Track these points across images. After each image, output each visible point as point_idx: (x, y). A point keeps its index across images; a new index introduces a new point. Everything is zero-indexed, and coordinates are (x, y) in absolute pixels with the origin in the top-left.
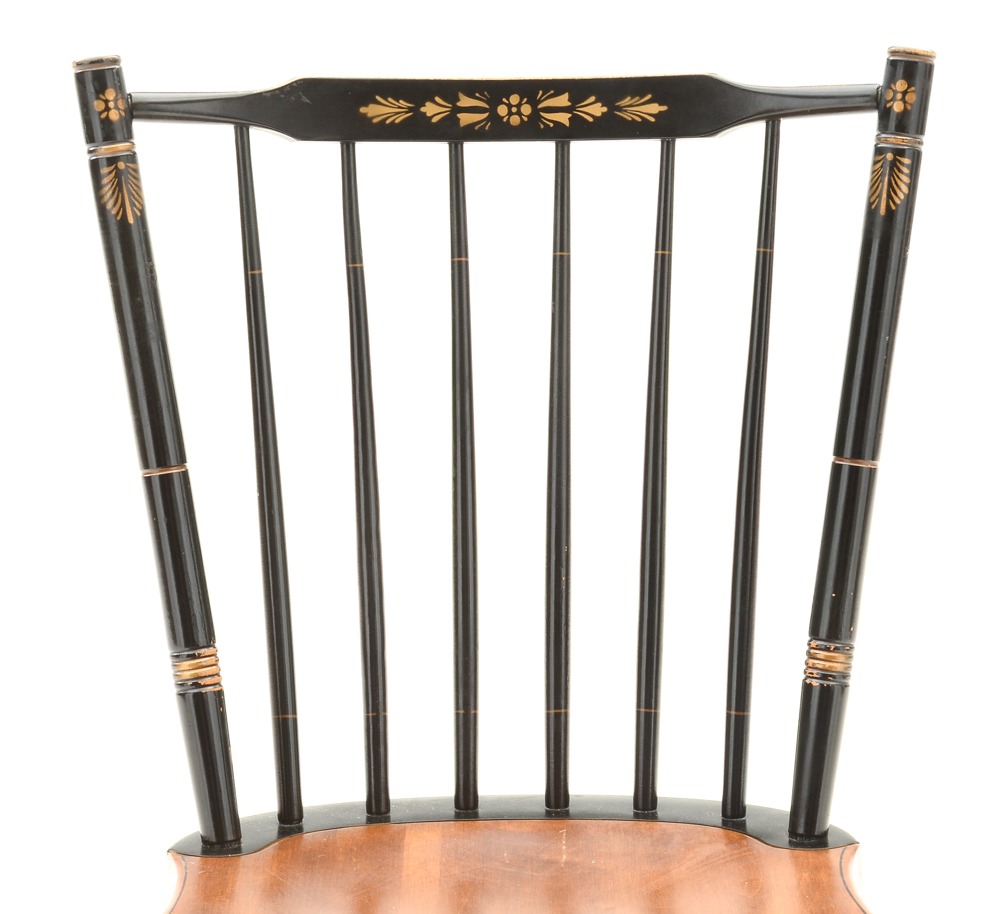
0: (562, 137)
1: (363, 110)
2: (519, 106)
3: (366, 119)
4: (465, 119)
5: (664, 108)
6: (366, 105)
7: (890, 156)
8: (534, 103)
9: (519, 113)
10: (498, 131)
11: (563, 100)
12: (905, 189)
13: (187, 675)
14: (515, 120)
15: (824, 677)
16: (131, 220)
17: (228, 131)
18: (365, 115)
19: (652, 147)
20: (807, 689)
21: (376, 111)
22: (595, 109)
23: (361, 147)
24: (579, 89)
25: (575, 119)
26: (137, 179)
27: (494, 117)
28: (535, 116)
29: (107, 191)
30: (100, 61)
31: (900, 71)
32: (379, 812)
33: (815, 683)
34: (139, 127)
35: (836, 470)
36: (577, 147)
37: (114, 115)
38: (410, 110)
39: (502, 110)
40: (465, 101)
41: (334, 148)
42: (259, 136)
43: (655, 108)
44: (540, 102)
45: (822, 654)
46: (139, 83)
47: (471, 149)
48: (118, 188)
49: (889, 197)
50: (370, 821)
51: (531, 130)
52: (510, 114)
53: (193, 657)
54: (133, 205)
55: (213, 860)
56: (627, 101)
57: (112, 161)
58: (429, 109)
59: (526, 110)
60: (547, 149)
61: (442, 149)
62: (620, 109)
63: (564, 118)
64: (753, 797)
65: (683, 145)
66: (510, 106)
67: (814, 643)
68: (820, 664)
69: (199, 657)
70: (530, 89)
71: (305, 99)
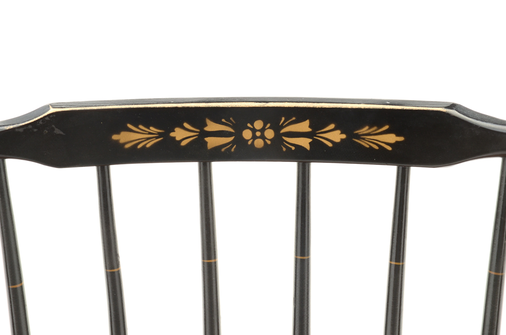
0: (304, 158)
1: (115, 137)
2: (262, 130)
3: (118, 146)
4: (212, 142)
5: (401, 139)
6: (118, 133)
8: (277, 128)
9: (263, 137)
10: (243, 152)
11: (304, 126)
14: (259, 143)
18: (117, 142)
19: (390, 172)
21: (126, 138)
22: (334, 136)
23: (116, 171)
24: (319, 117)
25: (315, 144)
27: (239, 141)
28: (278, 138)
38: (160, 135)
39: (247, 134)
40: (212, 126)
43: (392, 138)
44: (282, 127)
51: (274, 152)
52: (254, 137)
56: (365, 130)
58: (179, 134)
59: (270, 134)
60: (291, 167)
62: (358, 137)
63: (305, 143)
65: (417, 173)
66: (254, 131)
70: (274, 115)
71: (58, 131)
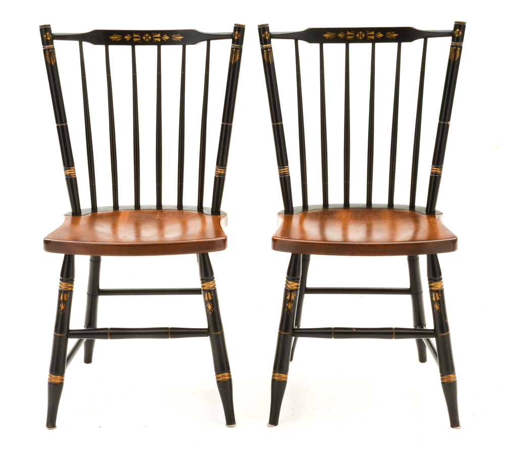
0: (159, 44)
1: (110, 37)
3: (111, 40)
4: (135, 40)
5: (183, 37)
7: (234, 50)
8: (152, 36)
9: (148, 38)
10: (143, 43)
11: (159, 35)
12: (238, 58)
13: (68, 173)
14: (147, 40)
15: (219, 175)
16: (53, 64)
17: (77, 42)
19: (181, 47)
20: (216, 178)
21: (113, 38)
22: (166, 38)
23: (110, 47)
24: (162, 33)
25: (162, 40)
26: (55, 54)
27: (142, 39)
28: (152, 39)
29: (48, 57)
30: (45, 26)
31: (237, 29)
32: (116, 208)
33: (217, 176)
34: (55, 41)
35: (222, 125)
36: (163, 47)
37: (49, 39)
38: (122, 37)
39: (144, 38)
40: (135, 36)
41: (103, 47)
42: (85, 44)
43: (180, 37)
45: (219, 169)
46: (55, 31)
47: (137, 47)
48: (50, 56)
49: (234, 60)
51: (151, 43)
53: (69, 169)
54: (53, 60)
55: (75, 217)
56: (174, 36)
57: (49, 49)
58: (126, 37)
59: (150, 38)
60: (156, 47)
61: (130, 47)
62: (172, 38)
63: (159, 40)
65: (187, 46)
66: (146, 37)
68: (219, 172)
69: (70, 169)
70: (151, 33)
71: (96, 35)
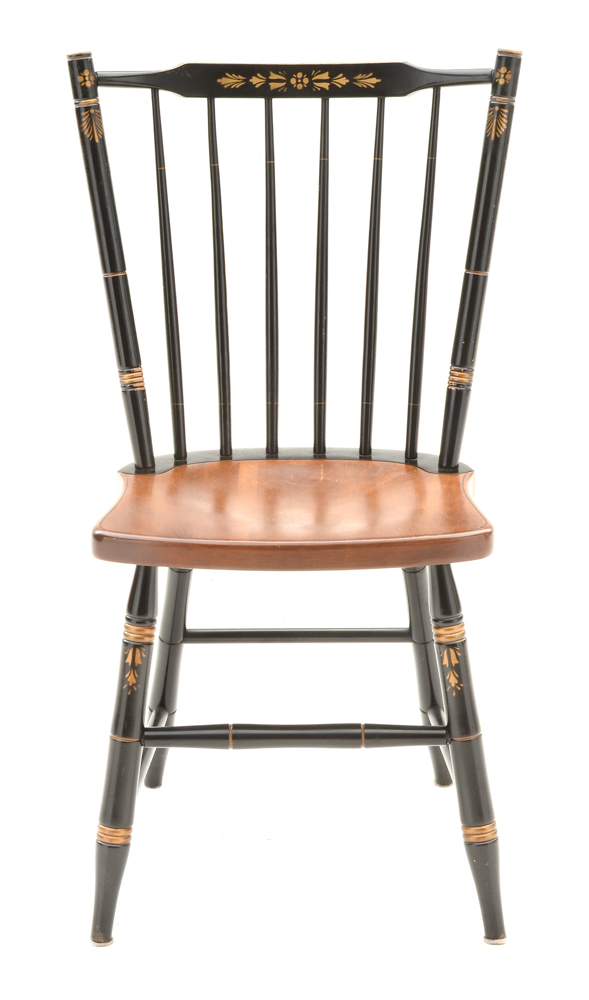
0: (325, 95)
1: (219, 81)
2: (302, 79)
3: (220, 86)
4: (273, 86)
5: (379, 81)
6: (221, 78)
7: (497, 108)
8: (310, 77)
9: (302, 83)
10: (291, 92)
11: (325, 76)
12: (505, 126)
13: (127, 381)
14: (300, 87)
15: (458, 386)
16: (97, 141)
17: (148, 92)
18: (220, 84)
19: (374, 101)
20: (449, 392)
21: (227, 81)
22: (342, 81)
23: (219, 102)
24: (334, 70)
25: (332, 86)
26: (100, 118)
27: (289, 85)
28: (311, 84)
29: (85, 125)
30: (78, 55)
31: (503, 62)
32: (226, 455)
33: (453, 388)
34: (101, 90)
35: (467, 276)
36: (333, 102)
37: (88, 84)
38: (244, 81)
39: (293, 81)
40: (273, 76)
41: (203, 102)
42: (162, 93)
43: (374, 81)
44: (313, 76)
45: (457, 373)
46: (101, 66)
47: (276, 102)
48: (90, 123)
49: (496, 130)
50: (222, 459)
51: (308, 92)
52: (297, 83)
53: (130, 372)
54: (98, 132)
55: (140, 476)
56: (359, 76)
57: (87, 109)
58: (254, 80)
59: (306, 81)
60: (317, 102)
61: (261, 102)
62: (356, 81)
63: (326, 86)
64: (421, 449)
65: (388, 100)
66: (297, 79)
67: (453, 368)
68: (456, 379)
69: (133, 373)
70: (308, 70)
71: (189, 75)
